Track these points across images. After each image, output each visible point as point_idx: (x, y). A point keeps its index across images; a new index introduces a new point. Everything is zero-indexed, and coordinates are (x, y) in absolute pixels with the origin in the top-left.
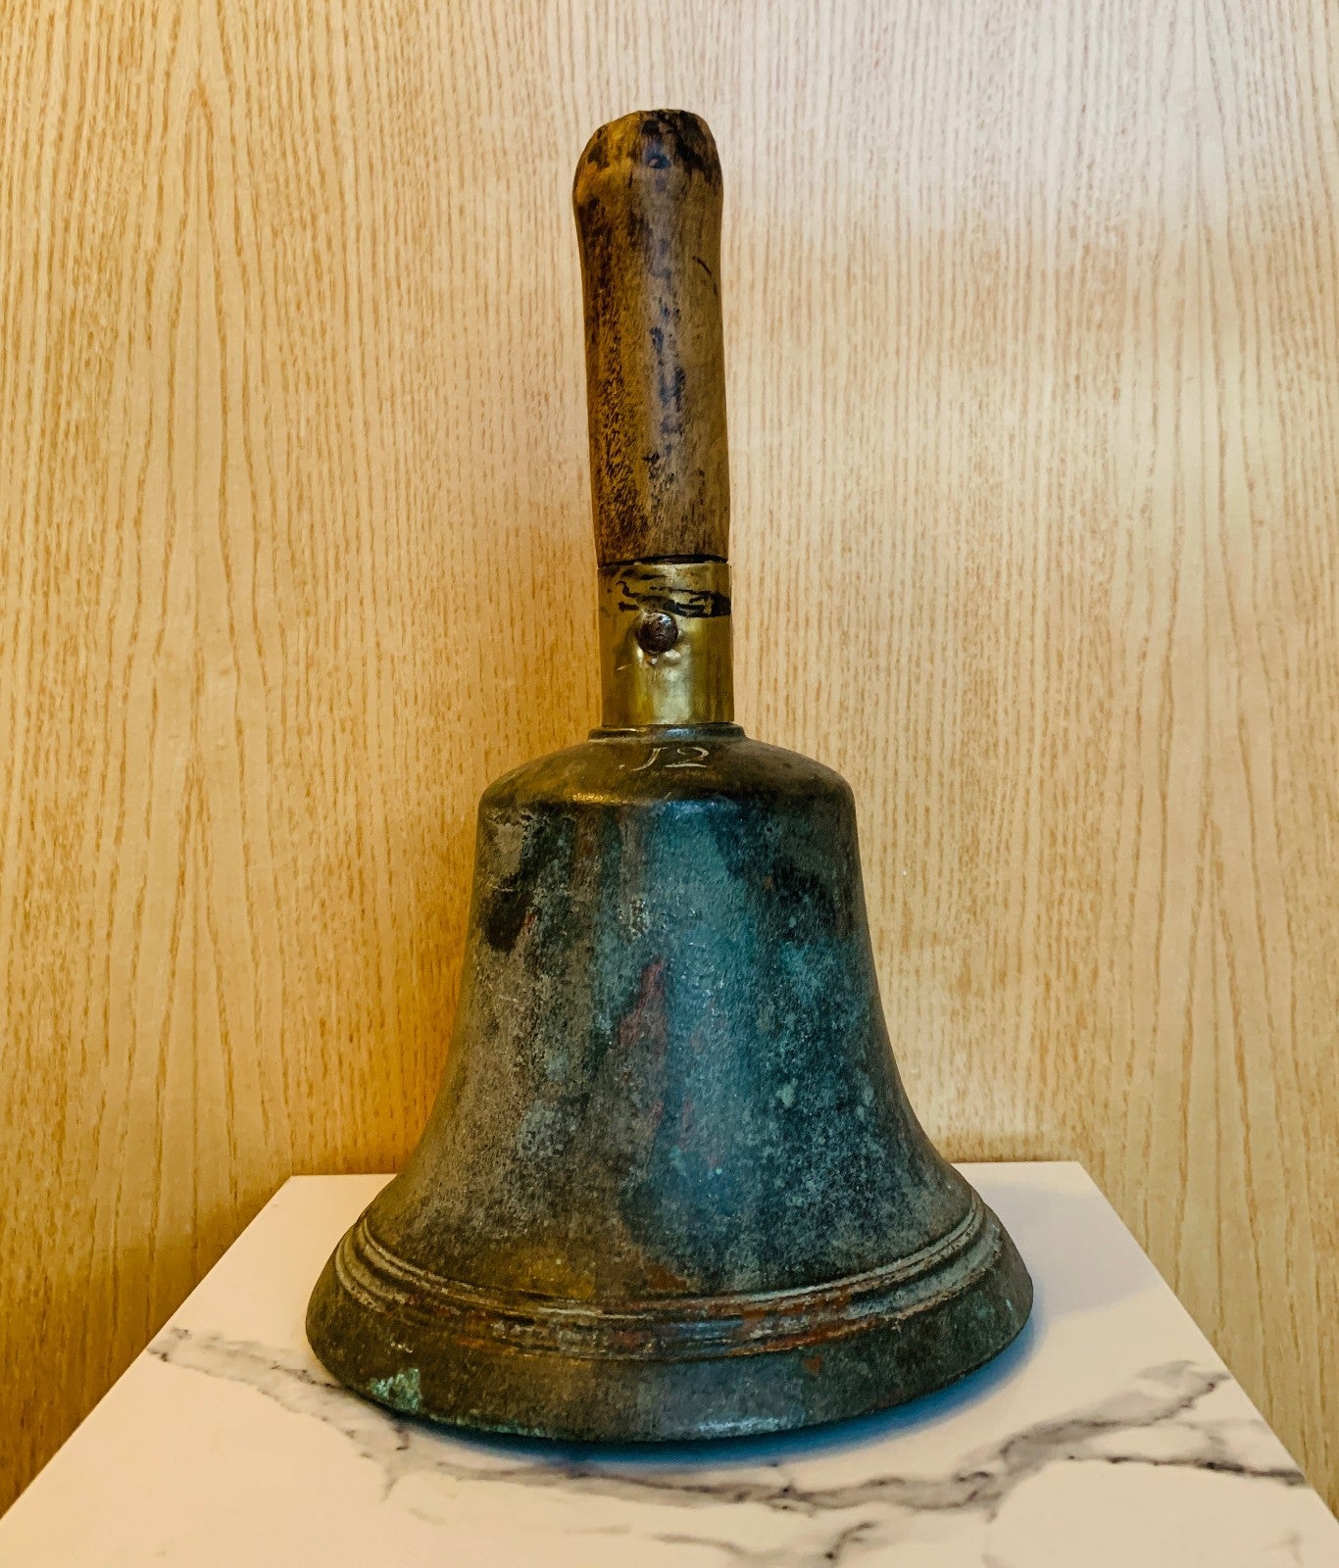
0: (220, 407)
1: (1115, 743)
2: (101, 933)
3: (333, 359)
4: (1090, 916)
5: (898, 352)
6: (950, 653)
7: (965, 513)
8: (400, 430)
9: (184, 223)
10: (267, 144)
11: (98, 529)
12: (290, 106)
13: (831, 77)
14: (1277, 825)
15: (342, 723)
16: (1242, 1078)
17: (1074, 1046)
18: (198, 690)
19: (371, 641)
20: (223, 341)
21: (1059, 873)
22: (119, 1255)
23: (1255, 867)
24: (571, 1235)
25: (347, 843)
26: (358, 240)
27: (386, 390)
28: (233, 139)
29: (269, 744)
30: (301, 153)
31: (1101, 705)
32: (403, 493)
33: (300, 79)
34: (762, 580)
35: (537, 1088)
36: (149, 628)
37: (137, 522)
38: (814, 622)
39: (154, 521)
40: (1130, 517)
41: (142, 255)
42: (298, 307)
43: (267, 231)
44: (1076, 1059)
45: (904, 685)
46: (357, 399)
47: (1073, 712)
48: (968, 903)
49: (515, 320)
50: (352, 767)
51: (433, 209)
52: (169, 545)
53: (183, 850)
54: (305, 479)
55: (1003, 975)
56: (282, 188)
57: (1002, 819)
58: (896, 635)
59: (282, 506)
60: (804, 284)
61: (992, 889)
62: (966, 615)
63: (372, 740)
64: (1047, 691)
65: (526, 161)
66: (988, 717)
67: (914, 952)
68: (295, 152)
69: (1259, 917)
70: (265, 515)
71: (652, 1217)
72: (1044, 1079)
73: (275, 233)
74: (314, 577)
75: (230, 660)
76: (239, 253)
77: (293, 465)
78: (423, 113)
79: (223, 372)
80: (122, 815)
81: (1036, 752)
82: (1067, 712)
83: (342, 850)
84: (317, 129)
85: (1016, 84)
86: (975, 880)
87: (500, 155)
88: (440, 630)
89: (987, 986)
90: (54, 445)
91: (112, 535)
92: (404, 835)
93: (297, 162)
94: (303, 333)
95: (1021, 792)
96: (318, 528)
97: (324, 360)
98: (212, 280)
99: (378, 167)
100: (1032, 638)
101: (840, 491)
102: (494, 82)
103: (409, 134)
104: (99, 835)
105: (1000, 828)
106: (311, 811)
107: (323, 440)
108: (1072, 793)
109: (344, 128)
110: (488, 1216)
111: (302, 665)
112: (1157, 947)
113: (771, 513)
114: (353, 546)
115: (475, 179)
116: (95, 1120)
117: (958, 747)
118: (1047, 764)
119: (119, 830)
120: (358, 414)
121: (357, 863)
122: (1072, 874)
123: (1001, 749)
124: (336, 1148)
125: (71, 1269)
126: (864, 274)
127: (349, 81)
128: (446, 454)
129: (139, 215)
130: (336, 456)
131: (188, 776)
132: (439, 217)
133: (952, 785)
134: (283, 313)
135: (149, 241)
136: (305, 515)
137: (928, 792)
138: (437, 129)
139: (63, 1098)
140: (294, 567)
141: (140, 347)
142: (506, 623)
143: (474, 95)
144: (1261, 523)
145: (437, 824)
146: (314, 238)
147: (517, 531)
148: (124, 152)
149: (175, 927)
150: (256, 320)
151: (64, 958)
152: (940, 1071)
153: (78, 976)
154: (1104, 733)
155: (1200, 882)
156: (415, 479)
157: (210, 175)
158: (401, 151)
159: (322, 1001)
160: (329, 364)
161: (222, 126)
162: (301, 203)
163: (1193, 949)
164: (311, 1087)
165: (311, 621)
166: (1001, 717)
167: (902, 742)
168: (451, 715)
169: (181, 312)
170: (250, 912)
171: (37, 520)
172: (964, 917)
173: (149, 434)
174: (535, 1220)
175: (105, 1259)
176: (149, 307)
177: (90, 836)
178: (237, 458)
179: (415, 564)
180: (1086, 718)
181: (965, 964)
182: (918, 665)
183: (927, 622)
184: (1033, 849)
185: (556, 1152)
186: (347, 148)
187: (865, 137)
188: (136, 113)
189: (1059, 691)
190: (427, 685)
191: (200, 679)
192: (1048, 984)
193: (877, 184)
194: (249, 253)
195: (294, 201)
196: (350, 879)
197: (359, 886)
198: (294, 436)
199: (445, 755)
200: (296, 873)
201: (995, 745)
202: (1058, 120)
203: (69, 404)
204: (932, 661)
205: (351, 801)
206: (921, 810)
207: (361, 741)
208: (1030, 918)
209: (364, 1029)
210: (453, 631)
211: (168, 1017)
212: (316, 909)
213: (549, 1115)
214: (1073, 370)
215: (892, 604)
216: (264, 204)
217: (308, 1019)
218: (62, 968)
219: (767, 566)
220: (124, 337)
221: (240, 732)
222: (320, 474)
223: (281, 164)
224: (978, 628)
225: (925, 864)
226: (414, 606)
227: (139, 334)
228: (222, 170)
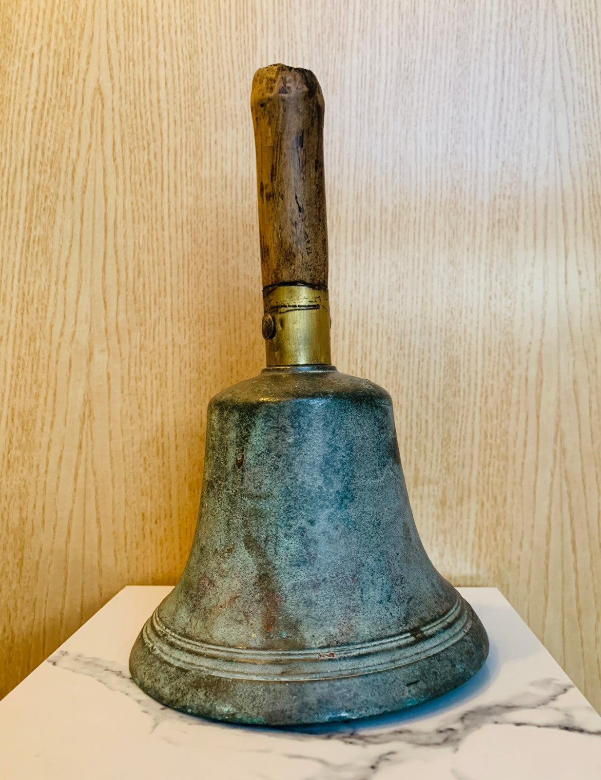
0: (104, 230)
1: (515, 391)
2: (42, 470)
3: (156, 209)
4: (503, 472)
5: (415, 208)
6: (438, 348)
7: (446, 284)
8: (185, 241)
9: (90, 147)
10: (128, 111)
11: (47, 284)
12: (139, 95)
13: (386, 84)
14: (591, 431)
15: (156, 375)
16: (574, 550)
17: (495, 533)
18: (90, 359)
19: (170, 338)
20: (106, 200)
21: (488, 451)
22: (46, 621)
23: (580, 450)
25: (157, 431)
26: (168, 155)
27: (179, 223)
28: (113, 109)
29: (122, 384)
30: (144, 116)
31: (509, 373)
32: (186, 269)
33: (144, 83)
34: (351, 313)
36: (69, 330)
37: (65, 282)
38: (375, 332)
39: (72, 282)
40: (523, 286)
41: (70, 160)
42: (141, 184)
43: (127, 151)
44: (495, 539)
45: (416, 362)
46: (166, 227)
47: (496, 377)
48: (445, 465)
49: (239, 192)
50: (160, 396)
51: (203, 141)
52: (79, 292)
53: (81, 433)
54: (141, 263)
55: (462, 499)
56: (135, 131)
57: (462, 425)
58: (413, 339)
59: (131, 275)
60: (372, 177)
61: (457, 458)
62: (446, 330)
63: (169, 384)
64: (483, 366)
65: (246, 120)
66: (456, 378)
67: (420, 488)
68: (141, 115)
69: (583, 474)
70: (123, 279)
72: (480, 548)
73: (131, 152)
74: (145, 307)
75: (105, 345)
76: (114, 160)
77: (136, 257)
78: (200, 98)
79: (106, 214)
80: (54, 416)
81: (478, 394)
82: (493, 377)
83: (154, 434)
84: (151, 105)
85: (471, 88)
86: (449, 454)
87: (234, 117)
88: (202, 333)
89: (454, 503)
90: (28, 246)
91: (53, 287)
92: (183, 427)
93: (141, 120)
94: (142, 197)
95: (471, 413)
96: (146, 286)
97: (152, 209)
98: (102, 172)
99: (179, 122)
100: (477, 341)
101: (388, 272)
102: (232, 85)
103: (193, 107)
104: (43, 425)
105: (461, 430)
106: (140, 416)
107: (150, 245)
108: (495, 414)
109: (163, 105)
111: (138, 348)
112: (535, 486)
113: (355, 282)
114: (163, 295)
115: (222, 128)
116: (37, 557)
117: (441, 392)
118: (483, 401)
119: (52, 423)
120: (166, 233)
121: (161, 441)
122: (494, 452)
123: (462, 394)
124: (148, 574)
125: (24, 627)
126: (400, 173)
127: (166, 84)
128: (206, 253)
129: (70, 143)
130: (156, 252)
131: (84, 399)
132: (206, 144)
133: (438, 409)
134: (133, 188)
135: (74, 155)
136: (141, 280)
137: (427, 414)
138: (206, 105)
139: (23, 547)
140: (135, 303)
141: (68, 202)
142: (232, 330)
143: (223, 91)
144: (585, 290)
145: (198, 424)
146: (149, 154)
147: (238, 288)
148: (64, 115)
149: (77, 469)
150: (121, 190)
151: (25, 482)
152: (431, 543)
153: (31, 490)
154: (510, 386)
155: (555, 457)
156: (192, 264)
157: (102, 125)
158: (189, 115)
159: (143, 504)
160: (154, 210)
161: (108, 104)
162: (143, 138)
163: (551, 489)
164: (137, 545)
165: (143, 328)
166: (461, 378)
167: (415, 389)
168: (206, 373)
169: (87, 187)
170: (111, 462)
171: (19, 280)
172: (444, 471)
173: (71, 241)
175: (40, 623)
176: (73, 184)
177: (39, 425)
178: (111, 252)
179: (190, 303)
180: (501, 379)
181: (444, 493)
182: (423, 354)
183: (427, 333)
184: (477, 440)
186: (165, 114)
187: (401, 111)
188: (69, 97)
189: (489, 366)
190: (195, 358)
191: (91, 354)
192: (483, 505)
193: (407, 132)
194: (119, 161)
195: (140, 137)
196: (158, 448)
197: (161, 452)
198: (137, 244)
199: (203, 391)
200: (133, 444)
201: (459, 391)
202: (490, 103)
203: (35, 227)
204: (430, 351)
205: (159, 411)
206: (423, 422)
207: (164, 384)
208: (475, 473)
209: (163, 518)
210: (208, 334)
211: (72, 511)
212: (142, 461)
214: (497, 217)
215: (411, 325)
216: (126, 139)
217: (137, 513)
218: (24, 486)
219: (353, 306)
220: (61, 197)
221: (109, 379)
222: (148, 261)
223: (135, 120)
224: (452, 336)
225: (425, 447)
226: (190, 322)
227: (68, 197)
228: (108, 123)
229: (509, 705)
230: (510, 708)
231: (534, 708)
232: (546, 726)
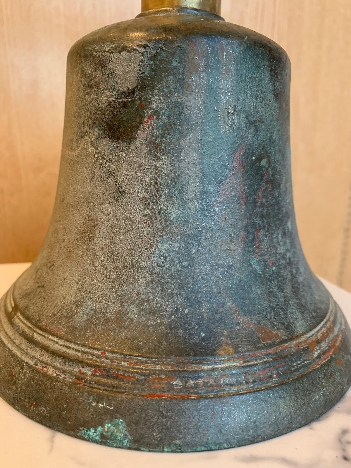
24: (205, 316)
35: (164, 229)
71: (250, 299)
110: (140, 311)
174: (177, 310)
185: (183, 267)
213: (175, 245)
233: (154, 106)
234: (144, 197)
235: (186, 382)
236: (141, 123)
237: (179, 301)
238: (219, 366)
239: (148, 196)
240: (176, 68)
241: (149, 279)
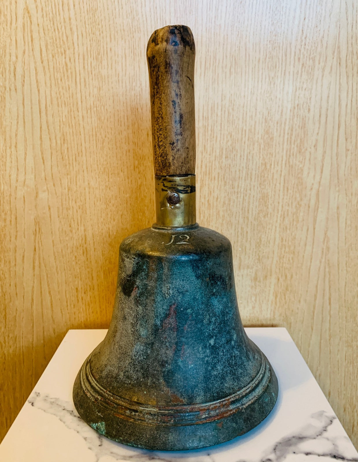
0: (39, 112)
1: (301, 214)
2: (13, 264)
3: (72, 97)
4: (291, 261)
5: (244, 96)
6: (256, 188)
7: (262, 146)
8: (93, 119)
9: (24, 52)
10: (49, 26)
11: (4, 148)
12: (56, 13)
13: (226, 7)
14: (345, 237)
15: (79, 206)
16: (330, 304)
17: (285, 295)
18: (37, 196)
19: (86, 183)
20: (39, 91)
21: (284, 249)
22: (24, 348)
23: (338, 248)
24: (149, 384)
25: (82, 240)
26: (79, 59)
27: (88, 107)
28: (38, 25)
29: (58, 212)
30: (60, 30)
31: (298, 202)
32: (94, 138)
33: (58, 5)
34: (201, 166)
35: (138, 339)
36: (21, 178)
37: (16, 147)
38: (217, 178)
39: (21, 147)
40: (311, 148)
41: (11, 63)
42: (61, 80)
43: (51, 56)
44: (285, 299)
45: (242, 197)
46: (80, 110)
47: (290, 205)
48: (258, 257)
49: (128, 84)
50: (83, 219)
51: (102, 49)
52: (26, 154)
53: (35, 242)
54: (65, 134)
55: (266, 277)
56: (55, 41)
57: (268, 235)
58: (240, 182)
59: (59, 142)
60: (217, 74)
61: (264, 254)
62: (261, 177)
63: (88, 212)
64: (283, 199)
65: (131, 34)
66: (266, 206)
67: (242, 270)
68: (58, 29)
69: (338, 261)
70: (54, 144)
72: (276, 303)
73: (53, 57)
74: (69, 163)
75: (45, 188)
76: (42, 63)
77: (61, 130)
78: (98, 17)
79: (39, 101)
80: (17, 232)
81: (279, 216)
82: (289, 205)
83: (80, 242)
84: (65, 22)
85: (284, 10)
86: (260, 251)
87: (122, 31)
88: (107, 180)
89: (262, 279)
91: (8, 151)
92: (98, 238)
93: (59, 33)
94: (63, 88)
95: (274, 227)
96: (69, 149)
97: (70, 97)
98: (34, 71)
99: (84, 34)
100: (280, 183)
101: (225, 139)
102: (120, 7)
103: (94, 24)
104: (11, 237)
105: (268, 237)
106: (71, 231)
107: (70, 122)
108: (288, 227)
109: (73, 21)
110: (124, 375)
111: (67, 190)
112: (309, 269)
113: (205, 146)
114: (80, 155)
115: (115, 39)
116: (15, 313)
117: (257, 215)
118: (282, 220)
119: (16, 236)
120: (80, 114)
121: (85, 246)
122: (287, 250)
123: (269, 216)
125: (11, 351)
126: (235, 71)
127: (74, 6)
128: (107, 127)
129: (10, 49)
130: (74, 127)
131: (35, 221)
132: (104, 52)
133: (254, 225)
134: (56, 82)
135: (14, 58)
136: (66, 145)
137: (248, 227)
138: (102, 22)
139: (5, 308)
140: (63, 160)
141: (13, 92)
142: (126, 178)
143: (114, 11)
144: (348, 150)
145: (108, 236)
146: (65, 58)
147: (129, 151)
148: (4, 28)
149: (34, 263)
150: (49, 85)
151: (3, 271)
152: (248, 302)
153: (7, 276)
154: (299, 211)
155: (323, 252)
156: (98, 134)
157: (32, 37)
158: (92, 30)
159: (76, 283)
160: (71, 98)
161: (34, 20)
162: (61, 47)
163: (319, 270)
164: (74, 306)
165: (69, 177)
166: (270, 206)
167: (241, 213)
168: (111, 204)
169: (25, 81)
170: (55, 259)
172: (256, 261)
173: (17, 119)
174: (138, 378)
175: (20, 349)
176: (15, 80)
177: (8, 238)
178: (44, 127)
179: (99, 160)
180: (294, 206)
181: (256, 274)
182: (246, 191)
183: (249, 179)
184: (277, 243)
185: (144, 358)
186: (74, 29)
187: (236, 27)
188: (6, 15)
189: (287, 199)
190: (103, 195)
191: (37, 193)
192: (278, 279)
193: (240, 42)
194: (45, 63)
195: (59, 46)
196: (83, 250)
197: (86, 252)
198: (61, 120)
199: (109, 216)
200: (68, 248)
201: (267, 214)
202: (296, 22)
204: (250, 190)
205: (83, 228)
206: (245, 233)
207: (85, 212)
208: (275, 261)
209: (88, 290)
210: (111, 180)
211: (33, 287)
212: (74, 258)
213: (142, 347)
214: (297, 102)
215: (240, 173)
216: (49, 47)
217: (73, 288)
218: (3, 274)
219: (203, 161)
220: (8, 89)
221: (50, 209)
222: (70, 132)
223: (54, 33)
224: (264, 181)
225: (246, 247)
226: (99, 172)
227: (13, 88)
228: (35, 35)
229: (301, 436)
230: (301, 438)
231: (315, 438)
232: (323, 455)
233: (137, 284)
234: (132, 322)
235: (132, 413)
236: (133, 290)
237: (140, 374)
238: (147, 409)
239: (133, 322)
240: (145, 269)
241: (130, 361)
